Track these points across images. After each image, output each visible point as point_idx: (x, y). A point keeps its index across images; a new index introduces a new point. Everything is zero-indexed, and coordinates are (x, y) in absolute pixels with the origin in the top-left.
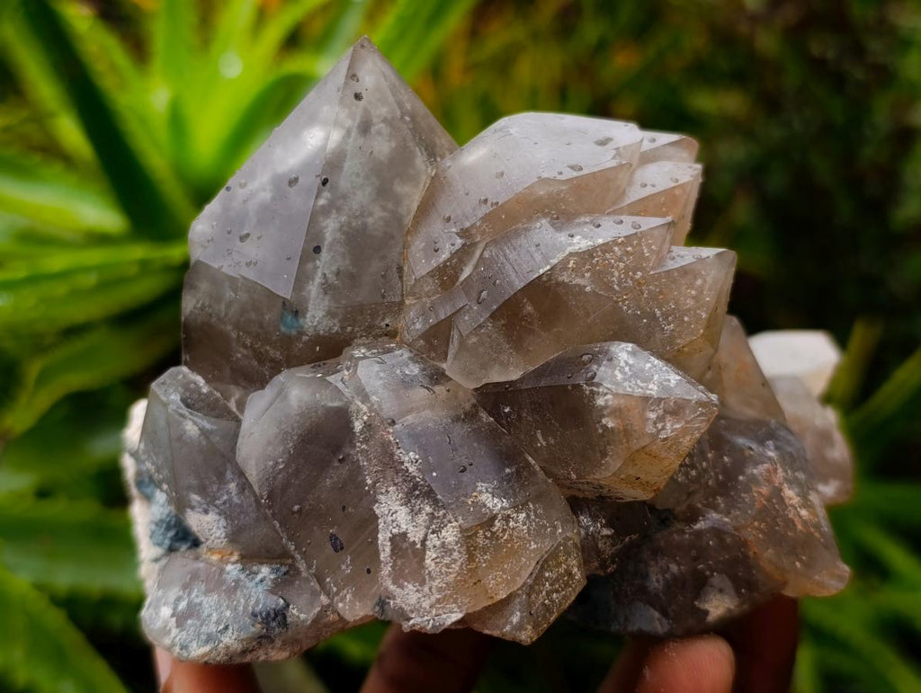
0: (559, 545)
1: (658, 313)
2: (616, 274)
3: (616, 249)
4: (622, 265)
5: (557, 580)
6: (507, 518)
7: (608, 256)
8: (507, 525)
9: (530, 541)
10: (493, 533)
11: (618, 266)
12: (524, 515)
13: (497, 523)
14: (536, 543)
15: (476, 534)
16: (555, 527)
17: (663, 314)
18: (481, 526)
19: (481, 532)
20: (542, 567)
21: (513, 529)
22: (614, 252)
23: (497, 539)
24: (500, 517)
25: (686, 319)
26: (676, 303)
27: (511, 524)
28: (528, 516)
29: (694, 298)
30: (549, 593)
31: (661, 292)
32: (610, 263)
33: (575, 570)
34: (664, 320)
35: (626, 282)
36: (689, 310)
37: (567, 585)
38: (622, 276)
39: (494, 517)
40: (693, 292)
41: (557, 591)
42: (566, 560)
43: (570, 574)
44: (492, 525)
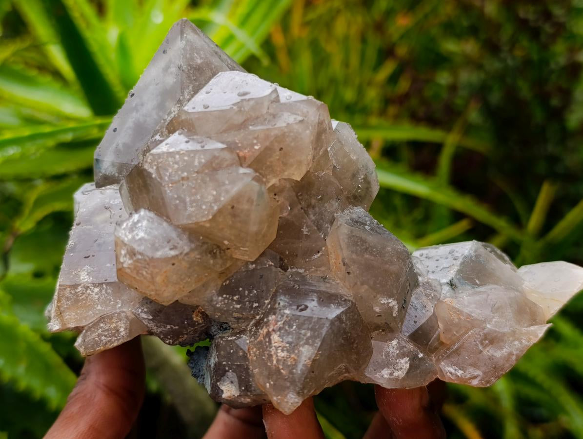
0: (116, 313)
1: (188, 199)
2: (170, 171)
3: (177, 156)
4: (176, 166)
5: (107, 330)
6: (87, 288)
7: (170, 159)
8: (86, 291)
9: (98, 305)
10: (76, 293)
11: (173, 167)
12: (98, 290)
13: (80, 289)
14: (101, 306)
15: (65, 289)
16: (117, 303)
17: (190, 200)
18: (70, 286)
19: (69, 289)
20: (100, 320)
21: (89, 294)
22: (175, 158)
23: (78, 296)
24: (82, 285)
25: (204, 207)
26: (202, 197)
27: (88, 292)
28: (101, 291)
29: (213, 195)
30: (99, 335)
31: (194, 188)
32: (169, 164)
33: (122, 329)
34: (190, 204)
35: (174, 177)
36: (208, 202)
37: (114, 335)
38: (173, 173)
39: (79, 285)
40: (215, 193)
41: (106, 336)
42: (117, 322)
43: (118, 331)
44: (76, 288)
